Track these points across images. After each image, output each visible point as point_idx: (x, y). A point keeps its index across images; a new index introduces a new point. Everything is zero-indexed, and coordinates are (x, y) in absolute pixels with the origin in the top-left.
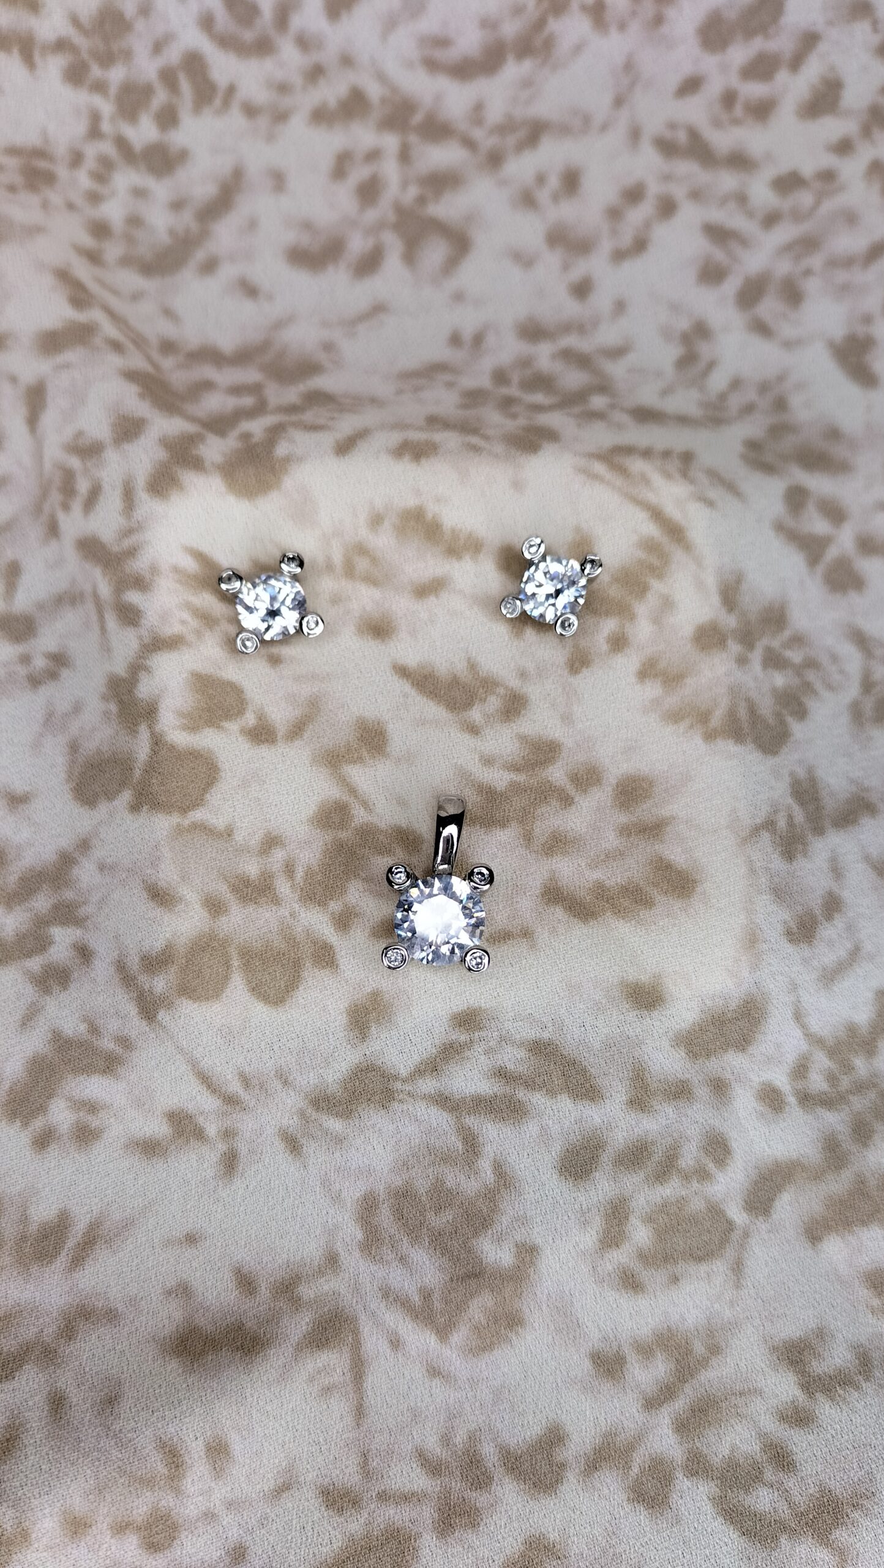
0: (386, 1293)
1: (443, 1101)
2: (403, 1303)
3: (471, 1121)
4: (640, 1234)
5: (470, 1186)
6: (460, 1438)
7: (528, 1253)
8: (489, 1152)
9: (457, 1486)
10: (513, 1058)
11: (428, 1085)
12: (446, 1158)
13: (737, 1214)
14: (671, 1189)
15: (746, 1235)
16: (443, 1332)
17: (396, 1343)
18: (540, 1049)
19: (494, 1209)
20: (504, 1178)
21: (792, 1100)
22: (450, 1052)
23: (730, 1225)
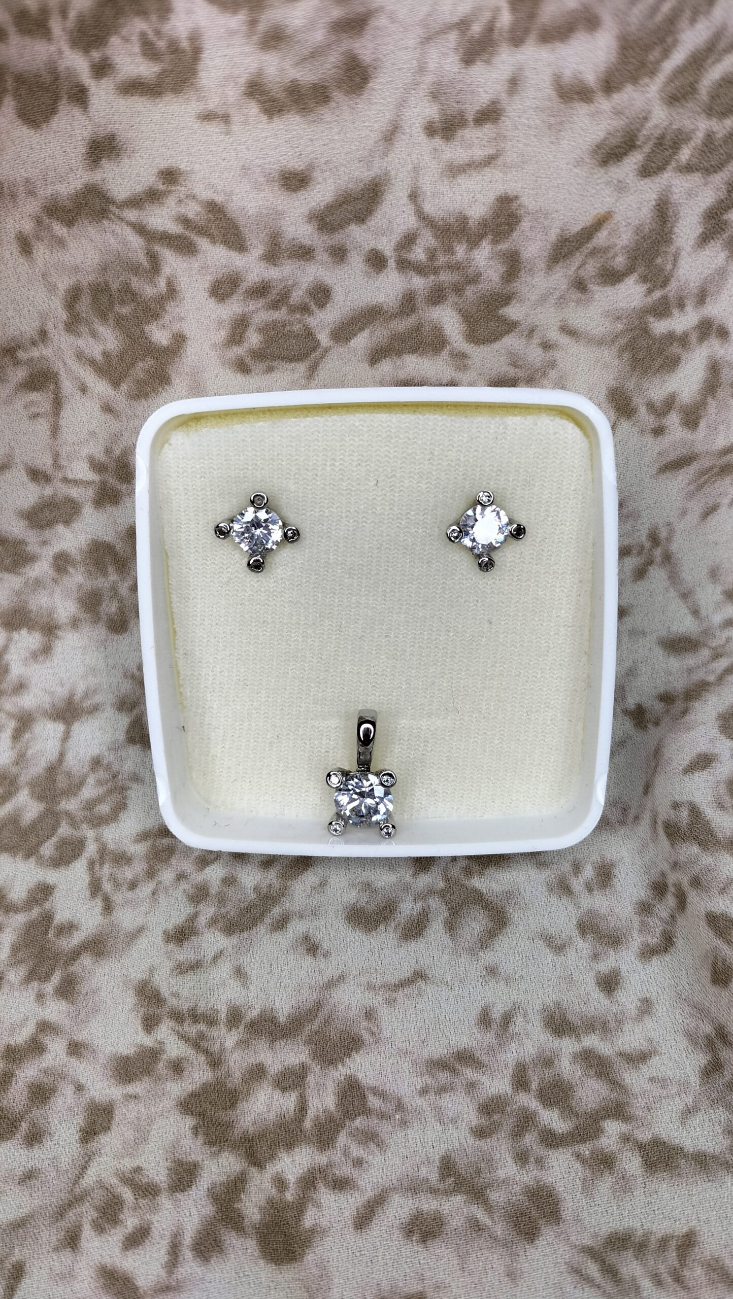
0: (80, 356)
1: (141, 229)
2: (92, 363)
3: (157, 248)
4: (254, 339)
5: (149, 291)
6: (117, 452)
7: (180, 340)
8: (166, 270)
9: (112, 481)
10: (192, 210)
11: (132, 215)
12: (135, 269)
13: (324, 338)
14: (280, 315)
15: (327, 350)
16: (116, 385)
17: (84, 389)
18: (214, 208)
19: (163, 308)
20: (172, 291)
21: (392, 263)
22: (153, 196)
23: (317, 344)
